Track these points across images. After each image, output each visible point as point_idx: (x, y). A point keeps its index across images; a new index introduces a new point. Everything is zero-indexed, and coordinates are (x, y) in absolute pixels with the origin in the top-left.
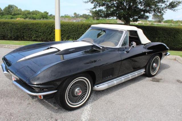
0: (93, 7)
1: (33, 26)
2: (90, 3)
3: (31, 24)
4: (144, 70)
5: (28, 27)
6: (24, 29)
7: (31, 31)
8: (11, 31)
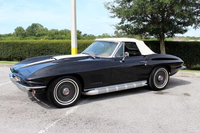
0: (121, 21)
1: (53, 46)
2: (116, 18)
3: (51, 44)
4: (146, 82)
5: (48, 47)
6: (44, 50)
7: (51, 52)
8: (29, 52)
